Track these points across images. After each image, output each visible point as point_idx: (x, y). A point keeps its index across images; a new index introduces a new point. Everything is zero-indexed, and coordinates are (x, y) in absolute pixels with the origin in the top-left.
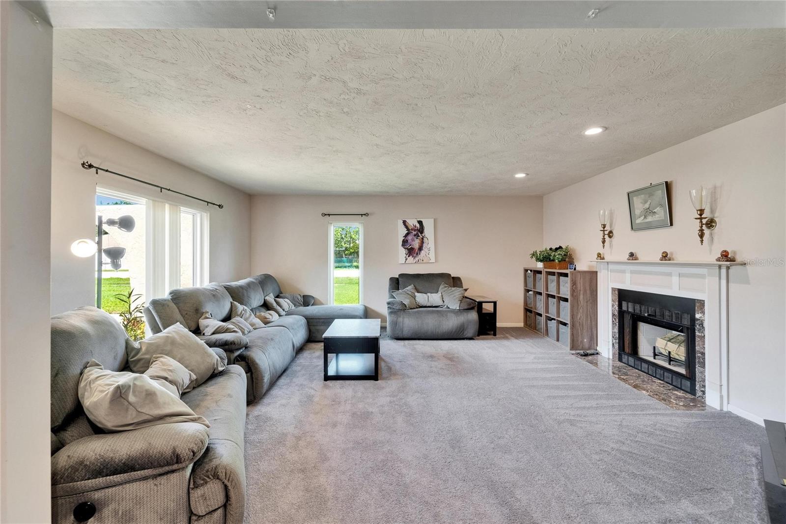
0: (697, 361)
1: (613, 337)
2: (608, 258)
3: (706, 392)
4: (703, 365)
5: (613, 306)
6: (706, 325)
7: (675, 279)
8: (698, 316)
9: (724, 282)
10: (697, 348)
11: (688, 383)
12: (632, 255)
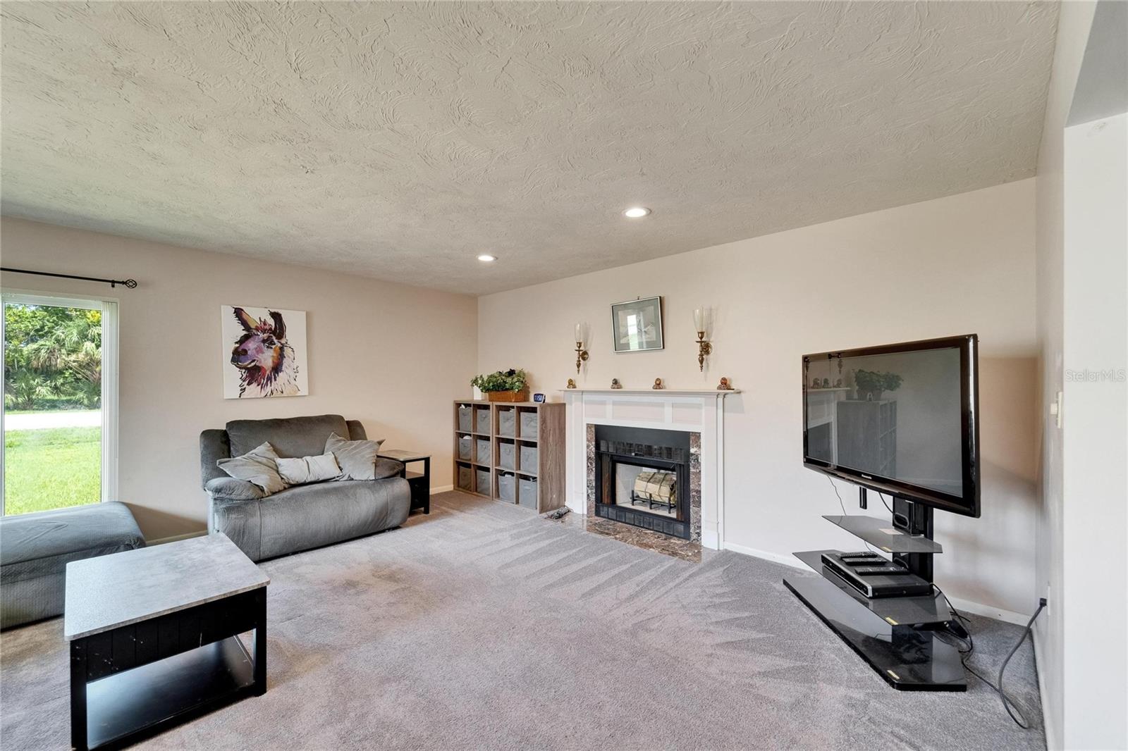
0: (691, 500)
1: (588, 486)
2: (580, 385)
3: (702, 533)
4: (699, 504)
5: (588, 447)
6: (703, 459)
7: (668, 411)
8: (692, 450)
9: (720, 411)
10: (692, 486)
11: (681, 527)
12: (615, 382)
